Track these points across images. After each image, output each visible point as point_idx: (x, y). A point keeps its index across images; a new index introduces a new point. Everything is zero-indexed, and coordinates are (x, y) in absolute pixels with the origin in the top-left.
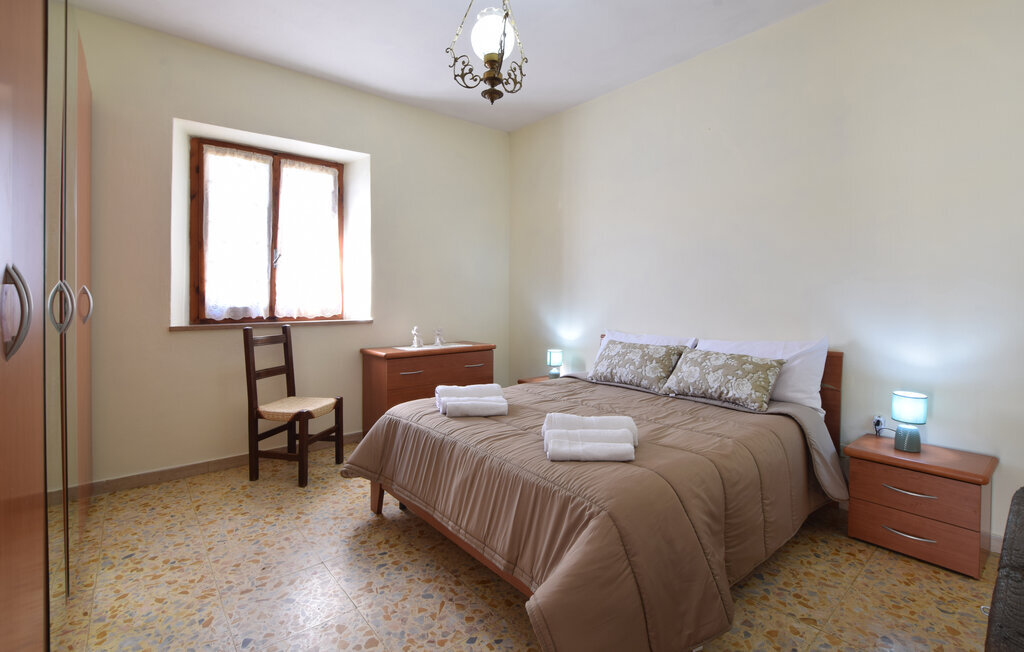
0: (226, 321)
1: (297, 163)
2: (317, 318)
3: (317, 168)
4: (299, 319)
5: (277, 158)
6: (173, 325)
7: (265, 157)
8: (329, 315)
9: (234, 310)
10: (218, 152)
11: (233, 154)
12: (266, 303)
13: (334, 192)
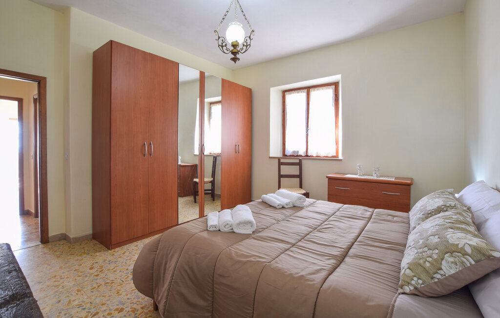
0: (290, 156)
1: (316, 89)
2: (325, 157)
3: (324, 88)
4: (317, 156)
5: (308, 89)
6: (271, 156)
7: (303, 90)
8: (330, 155)
9: (294, 152)
10: (289, 94)
11: (293, 93)
12: (305, 150)
13: (333, 97)
